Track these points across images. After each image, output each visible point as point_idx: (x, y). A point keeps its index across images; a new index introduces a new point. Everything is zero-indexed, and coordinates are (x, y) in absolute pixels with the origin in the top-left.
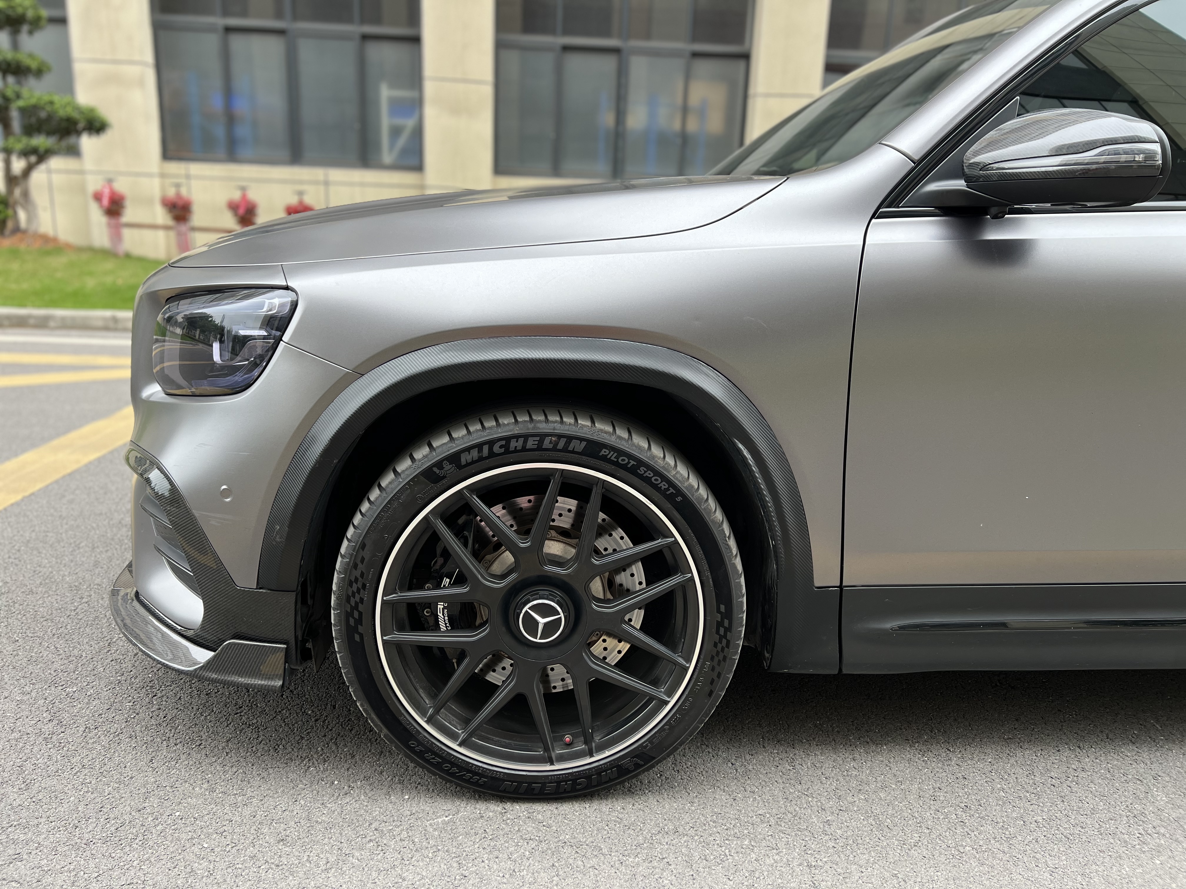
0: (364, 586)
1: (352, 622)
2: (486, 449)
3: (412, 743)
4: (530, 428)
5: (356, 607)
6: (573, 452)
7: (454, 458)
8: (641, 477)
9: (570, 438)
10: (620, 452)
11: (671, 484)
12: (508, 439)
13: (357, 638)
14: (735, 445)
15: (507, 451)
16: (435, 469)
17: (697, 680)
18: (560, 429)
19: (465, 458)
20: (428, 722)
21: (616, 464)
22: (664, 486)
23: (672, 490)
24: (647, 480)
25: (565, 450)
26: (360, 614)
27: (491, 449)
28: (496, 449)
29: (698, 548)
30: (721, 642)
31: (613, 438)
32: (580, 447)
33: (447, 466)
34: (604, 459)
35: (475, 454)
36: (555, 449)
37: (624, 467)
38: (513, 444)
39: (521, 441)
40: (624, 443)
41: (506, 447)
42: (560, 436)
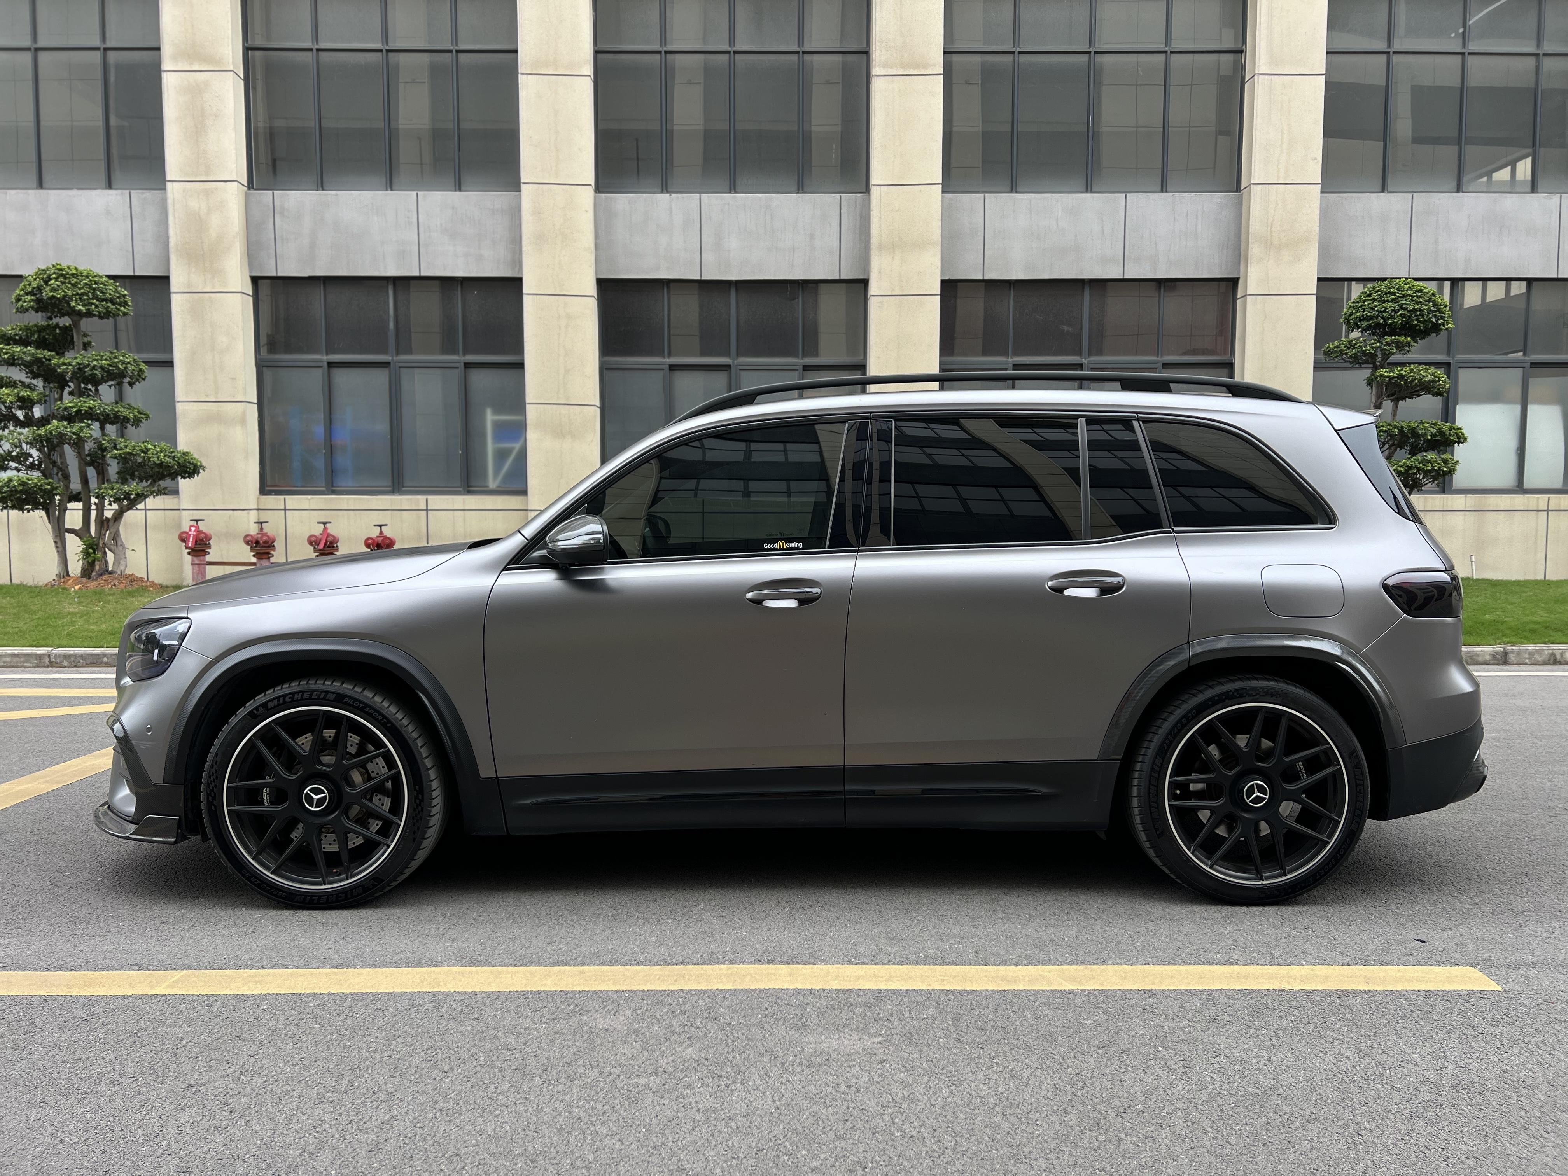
0: (217, 777)
1: (210, 799)
2: (281, 699)
3: (244, 872)
4: (306, 688)
5: (212, 790)
6: (329, 700)
7: (265, 705)
8: (367, 713)
9: (327, 692)
10: (355, 700)
11: (384, 717)
12: (293, 694)
13: (213, 807)
14: (418, 695)
15: (293, 701)
16: (255, 711)
17: (406, 832)
18: (322, 687)
19: (271, 705)
20: (253, 859)
21: (353, 706)
22: (380, 718)
23: (385, 720)
24: (371, 715)
25: (324, 699)
26: (215, 794)
27: (284, 700)
28: (287, 699)
29: (401, 752)
30: (418, 808)
31: (352, 692)
32: (332, 697)
33: (261, 710)
34: (346, 703)
35: (276, 702)
36: (318, 699)
37: (357, 708)
38: (296, 696)
39: (300, 694)
40: (358, 694)
41: (292, 698)
42: (322, 691)
